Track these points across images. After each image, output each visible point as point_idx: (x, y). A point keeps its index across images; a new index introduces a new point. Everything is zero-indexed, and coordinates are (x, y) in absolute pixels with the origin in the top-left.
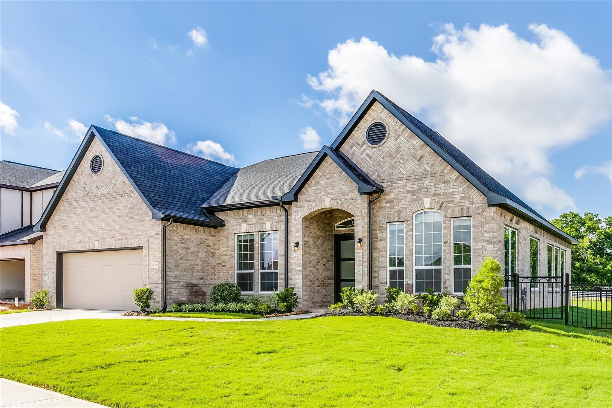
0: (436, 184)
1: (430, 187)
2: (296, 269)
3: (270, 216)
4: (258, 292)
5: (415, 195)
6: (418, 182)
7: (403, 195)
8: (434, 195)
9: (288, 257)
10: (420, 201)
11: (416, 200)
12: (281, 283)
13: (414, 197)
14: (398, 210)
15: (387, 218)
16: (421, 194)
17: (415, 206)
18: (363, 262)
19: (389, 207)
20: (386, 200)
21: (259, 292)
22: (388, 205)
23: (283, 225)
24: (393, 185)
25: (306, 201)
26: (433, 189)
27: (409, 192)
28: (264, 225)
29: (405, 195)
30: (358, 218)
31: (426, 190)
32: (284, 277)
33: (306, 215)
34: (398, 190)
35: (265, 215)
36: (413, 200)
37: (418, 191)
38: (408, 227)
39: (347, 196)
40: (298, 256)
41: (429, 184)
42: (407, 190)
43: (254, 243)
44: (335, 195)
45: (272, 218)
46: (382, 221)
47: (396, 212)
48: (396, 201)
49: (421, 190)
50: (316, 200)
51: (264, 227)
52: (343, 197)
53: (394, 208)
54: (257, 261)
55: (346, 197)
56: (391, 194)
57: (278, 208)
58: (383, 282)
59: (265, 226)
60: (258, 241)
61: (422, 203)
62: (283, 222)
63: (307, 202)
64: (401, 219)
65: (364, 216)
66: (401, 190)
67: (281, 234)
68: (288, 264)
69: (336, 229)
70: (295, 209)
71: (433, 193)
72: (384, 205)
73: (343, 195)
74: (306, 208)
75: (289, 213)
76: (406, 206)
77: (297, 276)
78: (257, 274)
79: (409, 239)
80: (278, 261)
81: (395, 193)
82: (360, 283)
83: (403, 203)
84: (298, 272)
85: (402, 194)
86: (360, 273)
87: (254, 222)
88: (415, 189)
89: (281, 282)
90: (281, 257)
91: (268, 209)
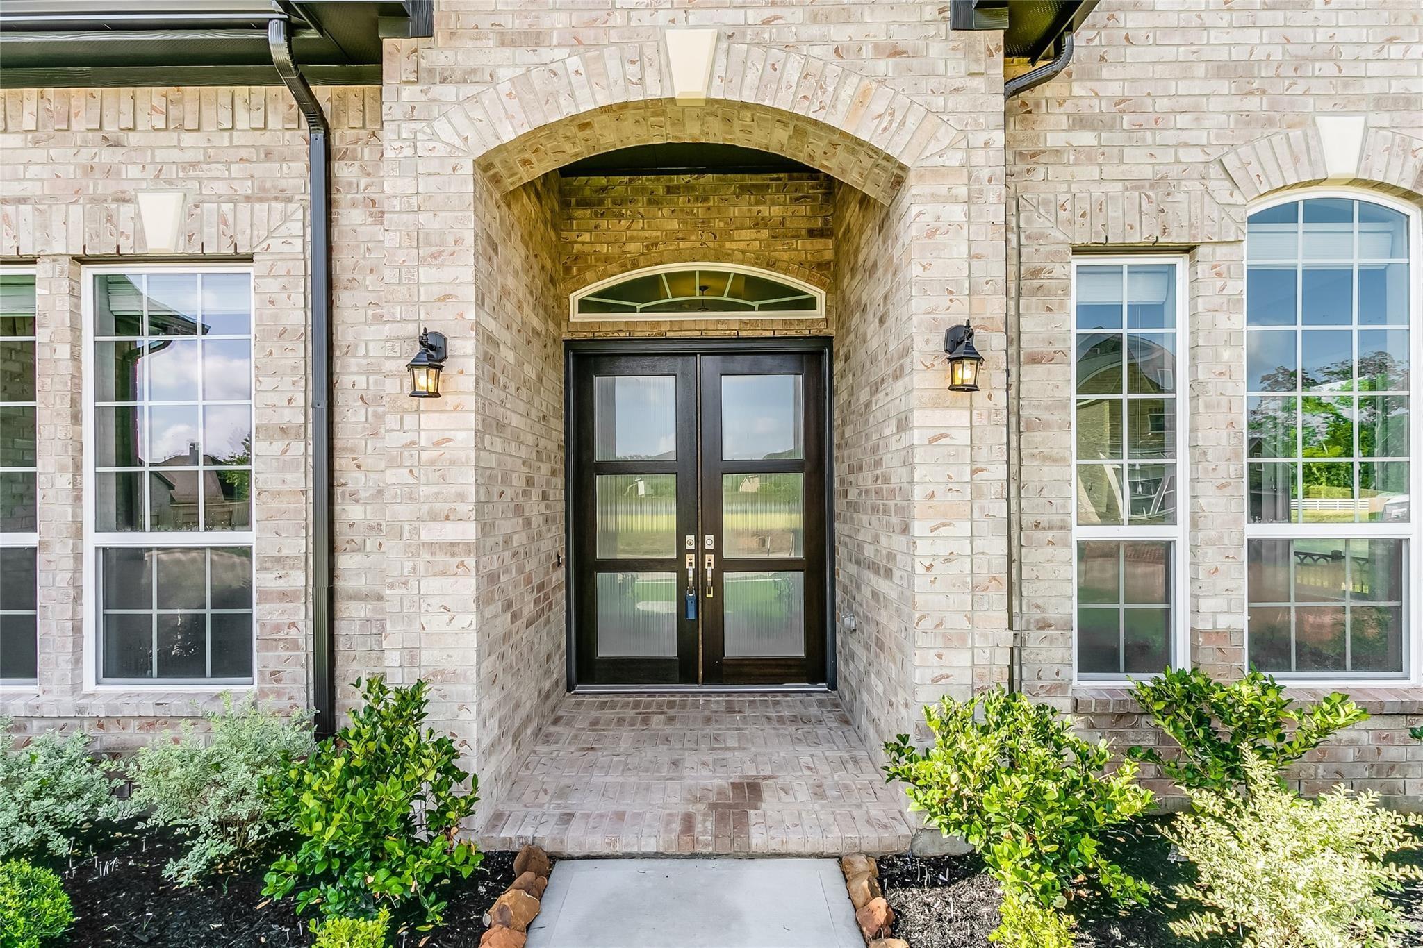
0: (1390, 40)
1: (1357, 51)
2: (425, 536)
3: (175, 155)
4: (76, 686)
5: (1264, 92)
6: (1279, 17)
7: (1183, 87)
8: (1381, 103)
9: (338, 444)
10: (1299, 132)
11: (1270, 122)
12: (277, 628)
13: (1252, 104)
14: (1148, 173)
15: (1079, 220)
16: (1300, 88)
17: (1266, 155)
18: (977, 493)
19: (1087, 155)
20: (1069, 106)
21: (89, 684)
22: (1086, 138)
23: (286, 218)
24: (1121, 16)
25: (507, 40)
26: (1375, 69)
27: (1222, 70)
28: (126, 210)
29: (1197, 88)
30: (943, 190)
31: (1329, 69)
32: (299, 580)
33: (508, 135)
34: (1151, 54)
35: (133, 139)
36: (1246, 119)
37: (1282, 72)
38: (1219, 283)
39: (850, 30)
40: (437, 437)
41: (1352, 35)
42: (1207, 53)
43: (42, 336)
44: (753, 16)
45: (194, 165)
46: (1042, 236)
47: (1137, 185)
48: (1141, 119)
49: (1299, 63)
50: (588, 35)
51: (127, 226)
52: (814, 30)
53: (1121, 162)
54: (63, 470)
55: (840, 34)
56: (1105, 73)
57: (248, 102)
58: (1051, 615)
59: (137, 218)
60: (76, 329)
61: (1312, 143)
62: (290, 200)
63: (514, 44)
64: (1173, 230)
65: (985, 174)
66: (1169, 54)
67: (273, 285)
68: (338, 491)
69: (575, 316)
70: (408, 93)
71: (1372, 88)
72: (1055, 139)
73: (815, 19)
74: (505, 87)
75: (336, 141)
76: (1202, 158)
77: (432, 586)
78: (69, 563)
79: (1226, 354)
80: (253, 467)
81: (1132, 71)
82: (953, 640)
83: (1185, 136)
84: (441, 558)
85: (1177, 79)
86: (954, 568)
87: (33, 189)
88: (1260, 54)
89: (276, 618)
90: (278, 446)
91: (159, 102)
